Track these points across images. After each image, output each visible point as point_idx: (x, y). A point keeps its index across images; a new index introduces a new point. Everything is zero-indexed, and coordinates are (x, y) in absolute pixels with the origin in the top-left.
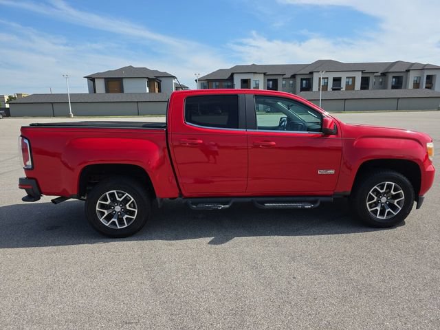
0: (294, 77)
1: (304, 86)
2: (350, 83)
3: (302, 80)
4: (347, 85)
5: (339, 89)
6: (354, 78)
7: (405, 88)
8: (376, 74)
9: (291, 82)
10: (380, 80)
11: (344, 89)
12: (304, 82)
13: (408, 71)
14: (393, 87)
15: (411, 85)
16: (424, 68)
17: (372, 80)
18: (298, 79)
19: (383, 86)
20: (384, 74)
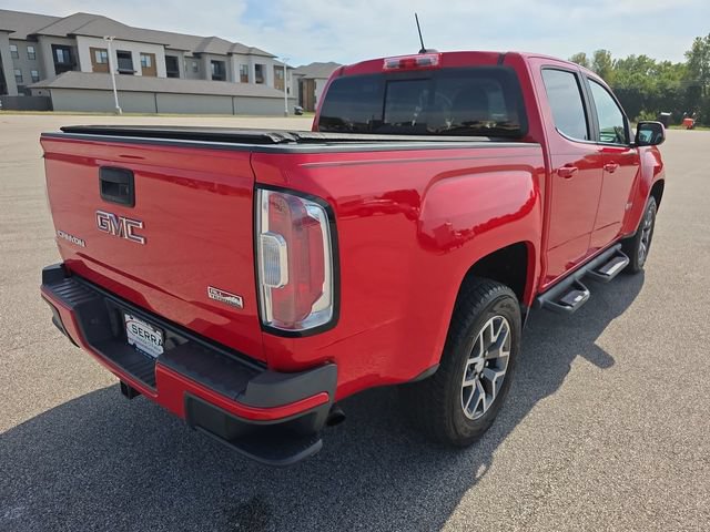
0: (34, 38)
1: (61, 60)
2: (149, 65)
3: (55, 47)
4: (144, 67)
5: (132, 73)
6: (153, 56)
7: (231, 80)
8: (186, 54)
9: (31, 50)
10: (194, 65)
11: (139, 73)
12: (60, 52)
13: (230, 54)
14: (214, 78)
15: (237, 77)
16: (249, 53)
17: (182, 64)
18: (46, 45)
19: (199, 74)
20: (197, 55)
